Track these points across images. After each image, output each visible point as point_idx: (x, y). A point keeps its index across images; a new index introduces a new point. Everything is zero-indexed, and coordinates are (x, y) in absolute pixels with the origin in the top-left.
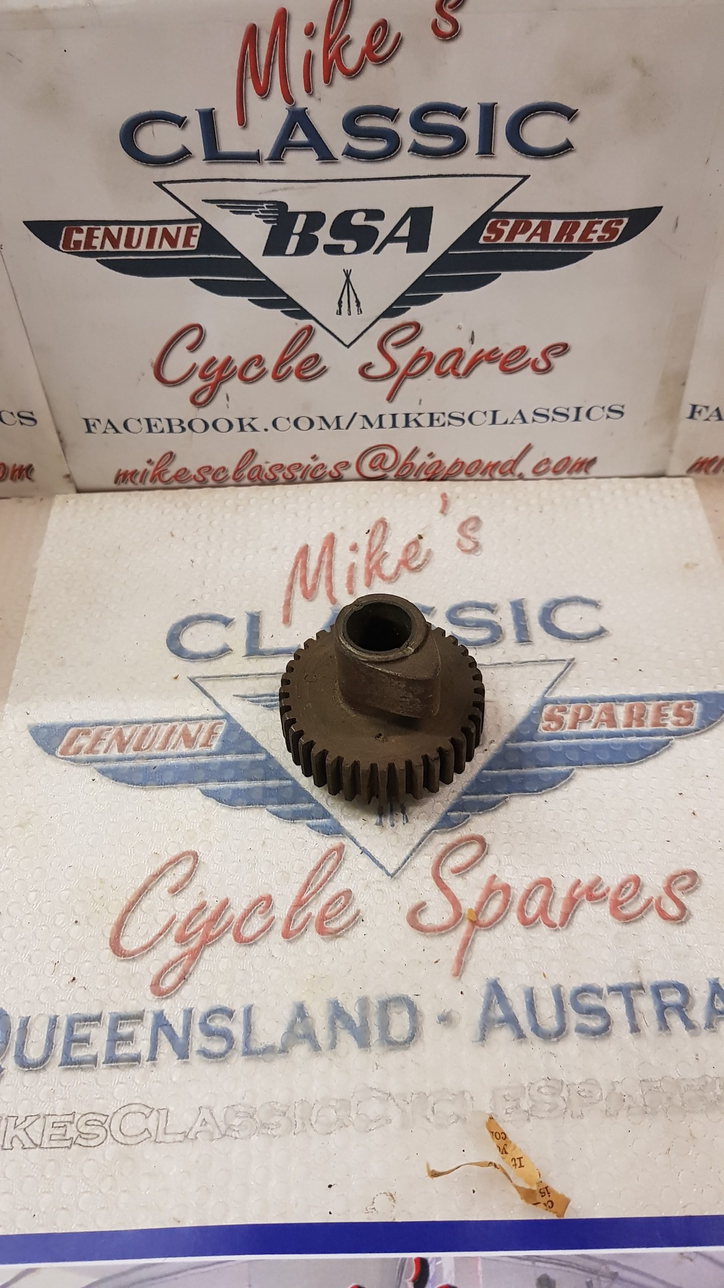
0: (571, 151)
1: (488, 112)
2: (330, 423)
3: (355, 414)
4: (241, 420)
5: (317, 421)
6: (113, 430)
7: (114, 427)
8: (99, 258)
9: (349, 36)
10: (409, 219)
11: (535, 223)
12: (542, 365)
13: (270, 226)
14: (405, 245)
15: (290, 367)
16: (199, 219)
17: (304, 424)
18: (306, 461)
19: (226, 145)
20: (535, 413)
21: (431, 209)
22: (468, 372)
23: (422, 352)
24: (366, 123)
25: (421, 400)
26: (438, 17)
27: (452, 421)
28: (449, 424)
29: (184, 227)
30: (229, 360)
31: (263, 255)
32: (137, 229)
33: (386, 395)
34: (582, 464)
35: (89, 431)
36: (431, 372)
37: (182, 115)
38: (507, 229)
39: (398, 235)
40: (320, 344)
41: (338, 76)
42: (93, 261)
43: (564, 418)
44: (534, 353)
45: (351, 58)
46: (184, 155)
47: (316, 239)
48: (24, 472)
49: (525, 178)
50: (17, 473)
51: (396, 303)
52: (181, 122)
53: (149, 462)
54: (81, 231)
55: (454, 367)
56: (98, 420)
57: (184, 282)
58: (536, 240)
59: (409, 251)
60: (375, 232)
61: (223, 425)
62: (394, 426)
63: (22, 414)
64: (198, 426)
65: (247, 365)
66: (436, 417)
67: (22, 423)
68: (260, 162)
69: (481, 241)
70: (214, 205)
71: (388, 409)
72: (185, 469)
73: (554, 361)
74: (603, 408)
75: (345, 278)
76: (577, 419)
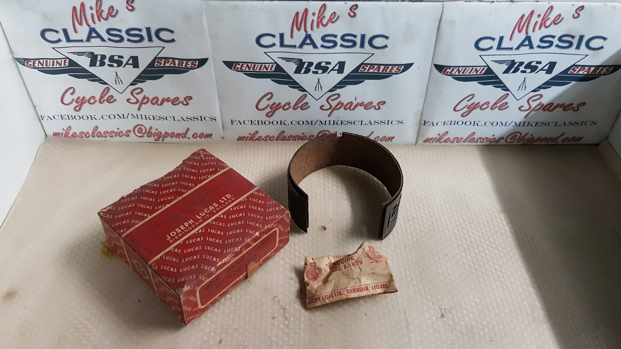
0: (387, 47)
1: (363, 37)
2: (309, 123)
3: (317, 120)
4: (281, 121)
5: (305, 122)
6: (240, 124)
7: (240, 123)
8: (244, 73)
9: (324, 16)
10: (338, 65)
11: (376, 66)
12: (377, 107)
13: (297, 65)
14: (337, 72)
15: (298, 106)
16: (276, 63)
17: (301, 123)
18: (300, 135)
19: (286, 43)
20: (375, 122)
21: (345, 62)
22: (354, 109)
23: (340, 102)
24: (327, 38)
25: (338, 117)
26: (350, 12)
27: (348, 123)
28: (347, 124)
29: (271, 65)
30: (280, 103)
31: (294, 73)
32: (257, 65)
33: (328, 114)
34: (390, 138)
35: (232, 124)
36: (343, 108)
37: (274, 34)
38: (367, 68)
39: (335, 69)
40: (309, 99)
41: (321, 26)
42: (242, 73)
43: (384, 124)
44: (375, 104)
45: (325, 21)
46: (274, 45)
47: (310, 69)
48: (210, 136)
49: (373, 54)
50: (207, 136)
51: (333, 88)
52: (274, 36)
53: (250, 134)
54: (239, 65)
55: (349, 107)
56: (236, 121)
57: (269, 80)
58: (376, 71)
59: (337, 73)
60: (328, 68)
61: (275, 123)
62: (330, 124)
63: (212, 118)
64: (267, 123)
65: (285, 105)
66: (343, 122)
67: (211, 121)
68: (295, 47)
69: (359, 71)
70: (280, 59)
71: (328, 119)
72: (261, 136)
73: (381, 106)
74: (396, 121)
75: (318, 80)
76: (388, 124)
